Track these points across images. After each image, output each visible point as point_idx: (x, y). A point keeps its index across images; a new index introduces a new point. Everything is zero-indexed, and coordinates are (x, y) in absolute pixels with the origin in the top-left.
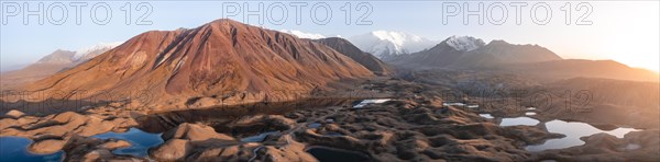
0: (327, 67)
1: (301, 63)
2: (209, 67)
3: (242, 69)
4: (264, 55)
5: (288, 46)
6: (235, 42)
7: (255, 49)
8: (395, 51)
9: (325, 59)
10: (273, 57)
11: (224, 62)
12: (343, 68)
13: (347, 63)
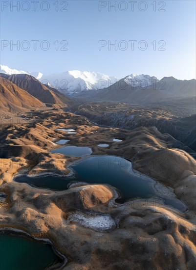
12: (16, 100)
13: (22, 96)
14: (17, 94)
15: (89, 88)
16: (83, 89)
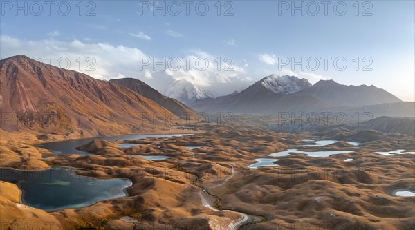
0: (134, 110)
1: (109, 105)
2: (31, 107)
3: (64, 109)
4: (76, 96)
5: (91, 88)
6: (44, 83)
7: (65, 90)
8: (195, 94)
9: (130, 102)
10: (84, 98)
11: (44, 102)
12: (148, 111)
13: (151, 106)
14: (145, 105)
15: (200, 95)
16: (190, 96)
